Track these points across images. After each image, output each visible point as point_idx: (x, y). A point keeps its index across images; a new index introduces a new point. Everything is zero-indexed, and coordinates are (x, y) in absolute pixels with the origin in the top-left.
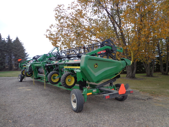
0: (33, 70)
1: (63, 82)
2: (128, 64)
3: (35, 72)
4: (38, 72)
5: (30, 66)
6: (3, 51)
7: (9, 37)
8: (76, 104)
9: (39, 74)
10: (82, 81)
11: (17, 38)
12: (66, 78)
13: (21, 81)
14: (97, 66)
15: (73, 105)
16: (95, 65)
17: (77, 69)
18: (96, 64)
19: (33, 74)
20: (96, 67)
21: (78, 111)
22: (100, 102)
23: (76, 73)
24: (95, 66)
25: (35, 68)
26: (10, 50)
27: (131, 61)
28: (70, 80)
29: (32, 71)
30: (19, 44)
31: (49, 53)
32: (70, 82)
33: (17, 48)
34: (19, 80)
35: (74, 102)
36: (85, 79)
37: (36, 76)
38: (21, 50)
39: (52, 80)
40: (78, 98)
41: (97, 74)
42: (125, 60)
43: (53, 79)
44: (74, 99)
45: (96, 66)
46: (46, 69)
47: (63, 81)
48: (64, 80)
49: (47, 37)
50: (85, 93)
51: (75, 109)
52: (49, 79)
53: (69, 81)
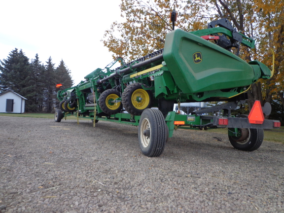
0: (77, 97)
1: (127, 100)
2: (265, 74)
3: (80, 102)
4: (85, 102)
5: (73, 91)
6: (40, 81)
7: (50, 60)
8: (149, 140)
9: (87, 105)
10: (166, 93)
11: (62, 63)
12: (132, 93)
13: (59, 121)
14: (199, 58)
15: (142, 142)
16: (196, 55)
17: (156, 71)
18: (199, 55)
19: (78, 105)
20: (198, 61)
21: (152, 153)
22: (200, 149)
23: (154, 81)
24: (195, 58)
25: (81, 93)
26: (50, 80)
27: (272, 70)
28: (140, 99)
29: (76, 100)
30: (64, 71)
31: (106, 68)
32: (139, 103)
33: (60, 76)
34: (56, 119)
35: (145, 134)
36: (171, 89)
37: (83, 108)
38: (66, 81)
39: (108, 106)
40: (156, 124)
41: (199, 76)
42: (259, 65)
43: (109, 103)
44: (147, 129)
45: (197, 59)
46: (98, 90)
47: (126, 98)
48: (127, 95)
49: (106, 45)
50: (170, 118)
51: (147, 150)
52: (102, 102)
53: (138, 101)
